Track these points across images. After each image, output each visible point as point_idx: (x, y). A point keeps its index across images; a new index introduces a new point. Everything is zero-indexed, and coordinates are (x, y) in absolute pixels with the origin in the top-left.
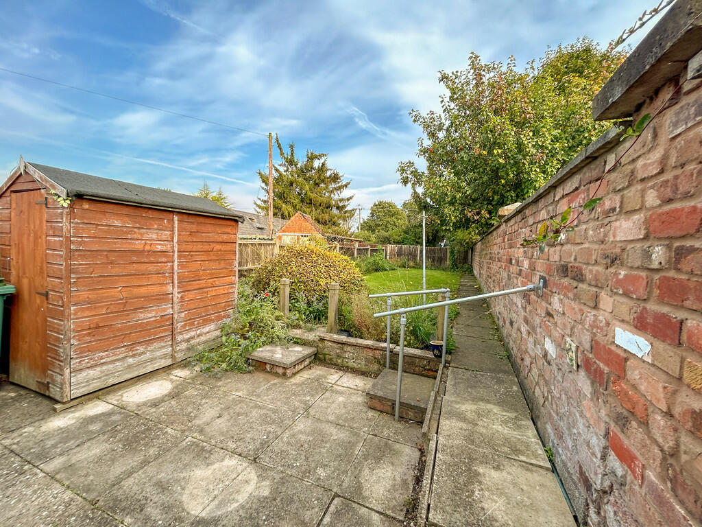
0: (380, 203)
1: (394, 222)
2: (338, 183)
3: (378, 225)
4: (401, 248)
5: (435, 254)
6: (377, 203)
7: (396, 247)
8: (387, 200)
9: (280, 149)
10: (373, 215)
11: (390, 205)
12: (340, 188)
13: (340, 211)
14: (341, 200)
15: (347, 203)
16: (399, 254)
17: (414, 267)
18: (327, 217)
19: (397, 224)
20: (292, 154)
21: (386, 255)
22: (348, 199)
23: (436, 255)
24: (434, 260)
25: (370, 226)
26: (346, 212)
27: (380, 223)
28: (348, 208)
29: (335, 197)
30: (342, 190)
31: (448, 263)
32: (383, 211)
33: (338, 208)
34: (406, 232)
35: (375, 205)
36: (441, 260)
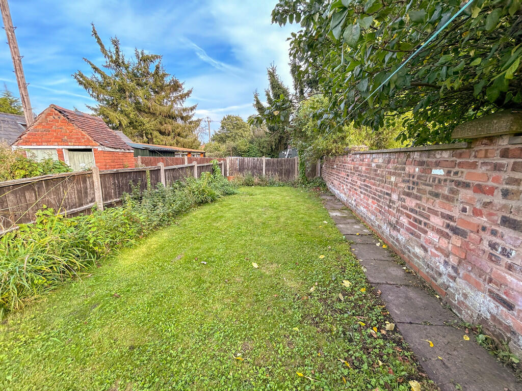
0: (229, 117)
1: (242, 134)
2: (180, 91)
3: (229, 137)
4: (243, 161)
5: (282, 166)
6: (226, 117)
7: (237, 160)
8: (235, 115)
9: (101, 44)
10: (223, 128)
11: (237, 119)
12: (183, 97)
13: (185, 122)
14: (184, 110)
15: (191, 114)
16: (241, 169)
17: (259, 184)
18: (169, 127)
19: (244, 135)
20: (117, 52)
21: (225, 171)
22: (192, 109)
23: (284, 166)
24: (281, 174)
25: (222, 138)
26: (190, 123)
27: (230, 135)
28: (194, 119)
29: (178, 106)
30: (184, 99)
31: (297, 176)
32: (231, 124)
33: (182, 118)
34: (251, 142)
35: (225, 119)
36: (289, 172)
